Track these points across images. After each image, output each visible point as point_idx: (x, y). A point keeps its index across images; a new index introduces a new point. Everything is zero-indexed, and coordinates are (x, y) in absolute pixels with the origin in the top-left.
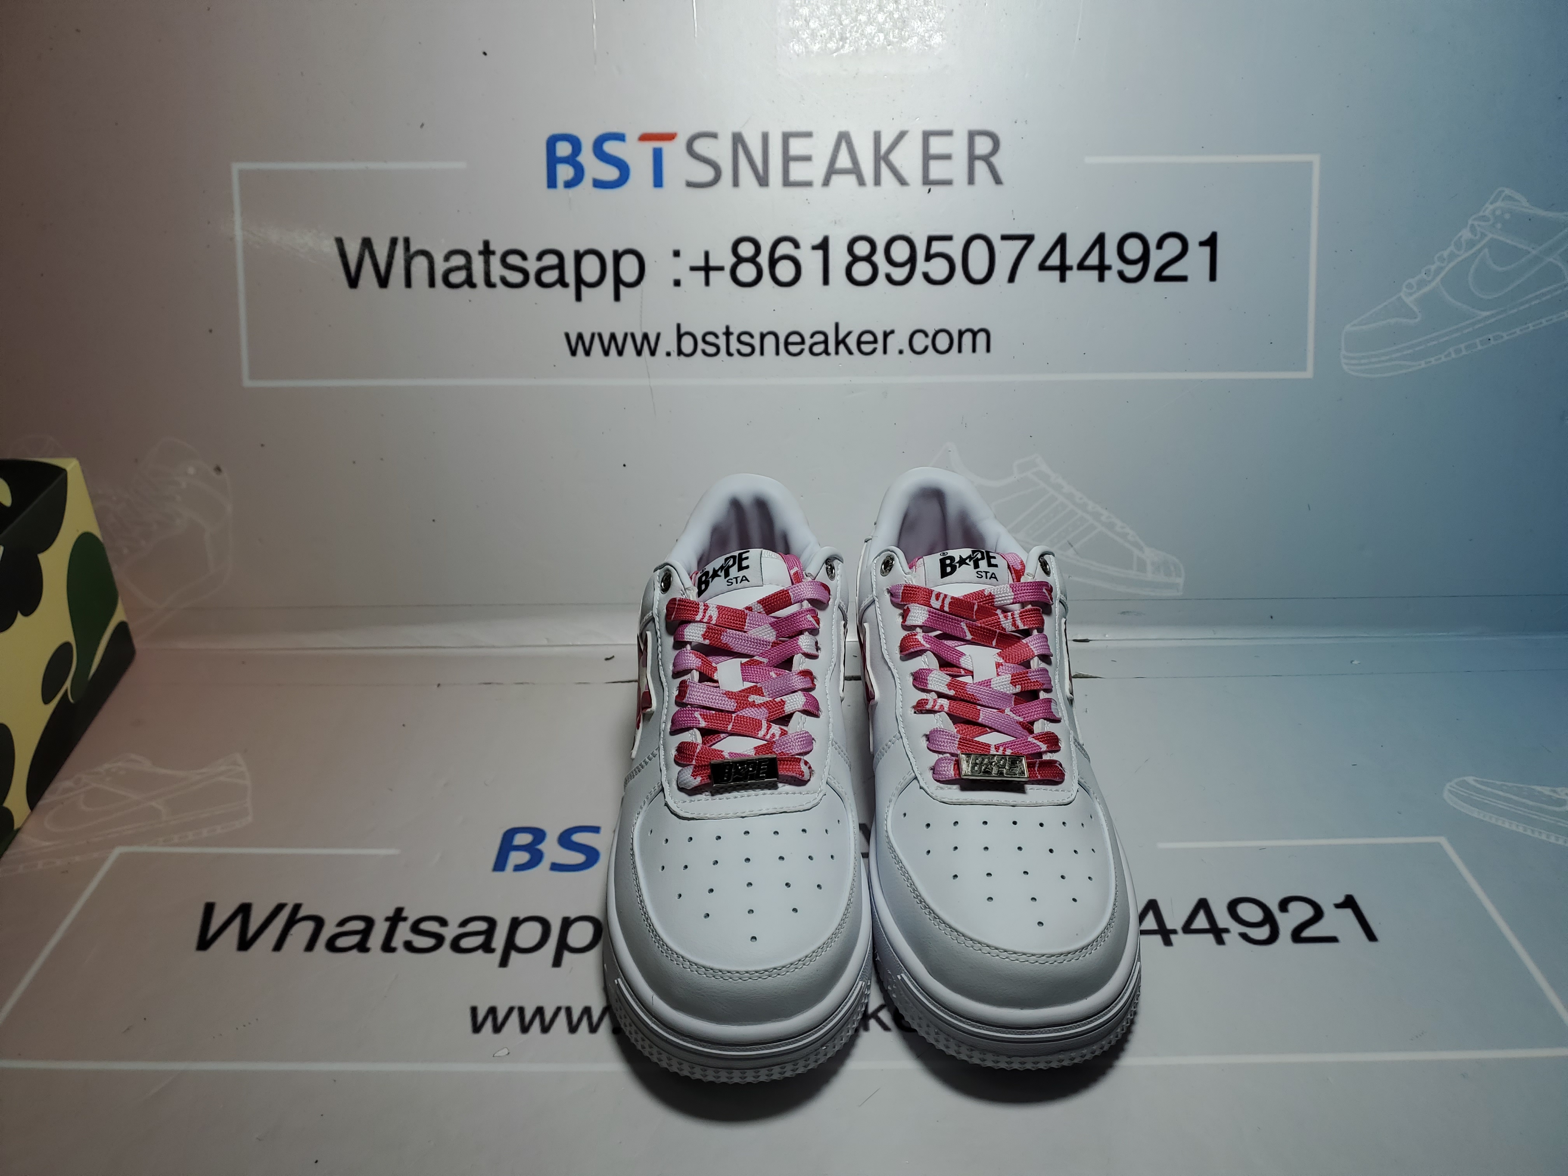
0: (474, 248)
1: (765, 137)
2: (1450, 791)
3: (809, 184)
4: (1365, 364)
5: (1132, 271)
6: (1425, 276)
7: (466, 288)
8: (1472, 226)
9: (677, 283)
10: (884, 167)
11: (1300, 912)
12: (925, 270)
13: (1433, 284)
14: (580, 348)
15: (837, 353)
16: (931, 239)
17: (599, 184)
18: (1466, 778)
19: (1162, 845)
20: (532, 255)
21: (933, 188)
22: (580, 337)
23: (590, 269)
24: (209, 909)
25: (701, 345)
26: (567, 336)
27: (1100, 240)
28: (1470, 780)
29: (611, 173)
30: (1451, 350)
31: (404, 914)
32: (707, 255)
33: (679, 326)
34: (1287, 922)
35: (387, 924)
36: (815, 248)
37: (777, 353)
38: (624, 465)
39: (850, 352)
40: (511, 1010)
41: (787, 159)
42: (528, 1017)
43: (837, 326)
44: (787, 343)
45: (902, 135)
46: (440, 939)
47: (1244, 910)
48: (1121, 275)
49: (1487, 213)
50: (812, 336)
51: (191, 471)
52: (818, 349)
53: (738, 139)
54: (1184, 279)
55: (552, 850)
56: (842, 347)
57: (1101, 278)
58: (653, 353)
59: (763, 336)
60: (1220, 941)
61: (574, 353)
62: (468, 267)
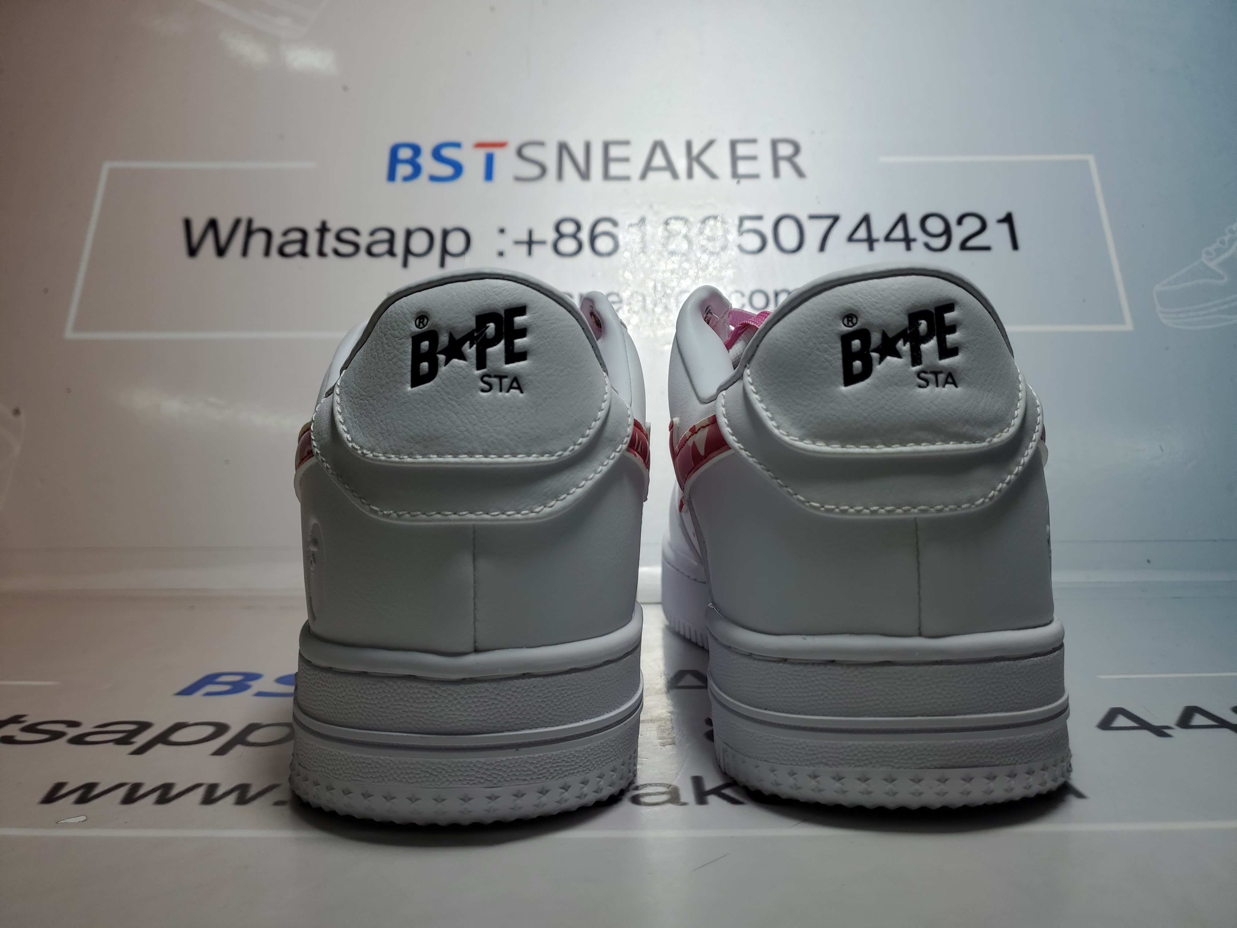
0: (312, 226)
1: (588, 147)
3: (627, 178)
4: (1183, 318)
5: (938, 243)
6: (1221, 245)
7: (299, 257)
9: (501, 254)
10: (695, 164)
12: (738, 243)
13: (1230, 253)
16: (742, 219)
17: (434, 178)
20: (365, 230)
21: (741, 180)
23: (419, 243)
27: (903, 219)
29: (446, 171)
31: (24, 719)
32: (530, 233)
36: (632, 226)
40: (120, 785)
41: (607, 160)
42: (143, 791)
45: (710, 143)
46: (57, 736)
48: (927, 246)
53: (563, 147)
54: (987, 248)
62: (304, 242)
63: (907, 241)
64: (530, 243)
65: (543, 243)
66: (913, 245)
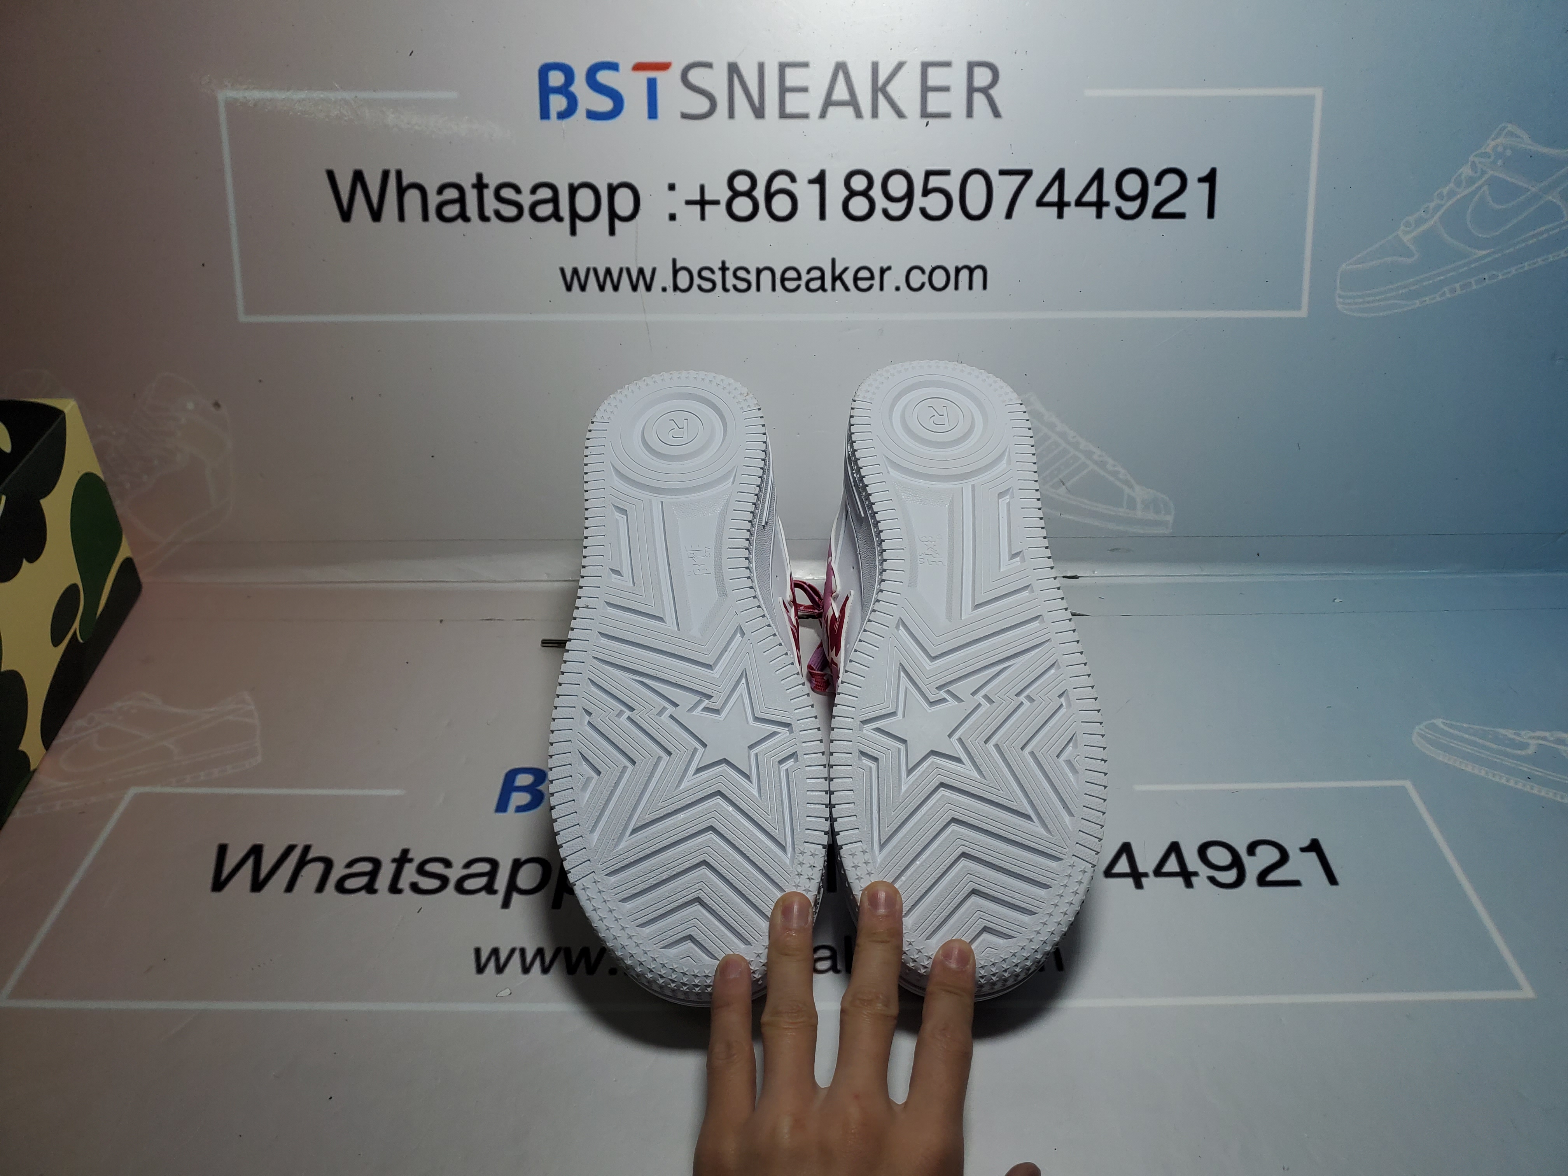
0: (468, 182)
1: (761, 67)
2: (1419, 734)
3: (805, 116)
4: (1361, 303)
5: (1130, 208)
6: (1423, 214)
7: (460, 222)
8: (1473, 162)
9: (673, 217)
10: (881, 97)
11: (1267, 856)
12: (922, 205)
13: (1431, 222)
14: (576, 282)
15: (833, 289)
16: (928, 174)
17: (592, 115)
18: (1433, 721)
19: (1138, 788)
20: (526, 188)
21: (931, 121)
22: (575, 271)
23: (585, 202)
24: (223, 850)
25: (697, 281)
26: (562, 271)
27: (1099, 176)
28: (1439, 722)
29: (605, 104)
30: (1446, 289)
31: (410, 856)
32: (702, 188)
33: (674, 261)
34: (1253, 866)
35: (394, 865)
36: (811, 182)
37: (774, 289)
39: (847, 289)
40: (512, 951)
41: (783, 90)
42: (529, 958)
43: (833, 261)
44: (783, 279)
45: (900, 66)
46: (444, 881)
47: (1214, 854)
48: (1119, 212)
49: (1489, 150)
50: (809, 272)
51: (190, 406)
52: (815, 285)
53: (733, 69)
54: (1181, 216)
56: (838, 284)
57: (1099, 215)
58: (648, 288)
59: (759, 272)
60: (1189, 884)
61: (569, 288)
62: (462, 201)
63: (1100, 205)
64: (702, 203)
65: (717, 202)
66: (1105, 210)
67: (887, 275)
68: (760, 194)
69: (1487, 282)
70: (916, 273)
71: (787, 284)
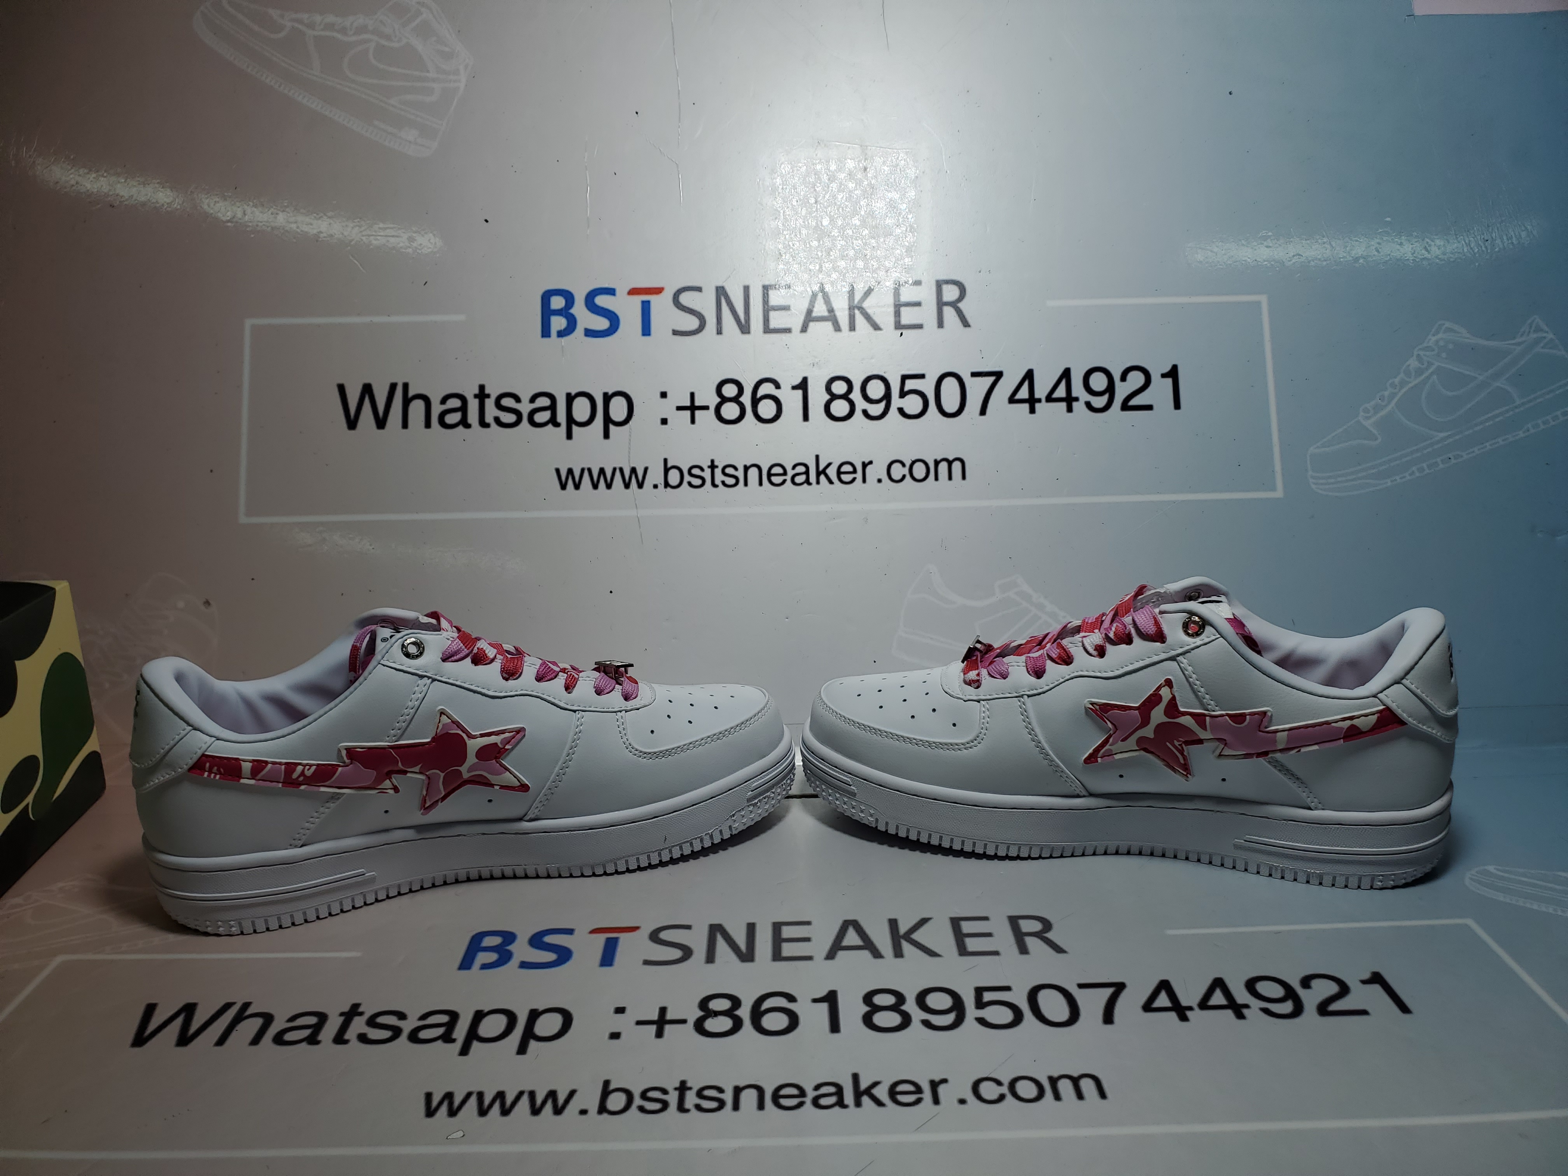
0: (470, 392)
1: (746, 289)
2: (1471, 879)
3: (788, 331)
4: (1332, 483)
5: (1099, 402)
6: (1380, 402)
7: (461, 427)
8: (1418, 355)
10: (858, 314)
11: (1324, 989)
12: (900, 406)
13: (1389, 408)
14: (570, 482)
15: (818, 482)
16: (904, 378)
17: (590, 333)
18: (1486, 867)
19: (1170, 932)
20: (525, 398)
21: (905, 332)
22: (570, 471)
23: (581, 409)
24: (151, 1009)
25: (687, 478)
26: (558, 471)
27: (1066, 374)
28: (1491, 868)
29: (602, 324)
30: (1414, 468)
31: (361, 1010)
32: (692, 395)
33: (666, 460)
34: (1311, 998)
35: (342, 1018)
36: (794, 388)
37: (761, 484)
38: (611, 592)
39: (831, 482)
40: (469, 1095)
41: (767, 309)
42: (487, 1101)
43: (817, 457)
44: (770, 475)
46: (397, 1032)
47: (1263, 988)
48: (1088, 405)
49: (1431, 344)
50: (794, 467)
52: (800, 479)
53: (721, 292)
54: (1149, 408)
55: (521, 950)
56: (822, 477)
57: (1070, 409)
58: (640, 485)
59: (746, 468)
60: (1240, 1016)
61: (563, 487)
62: (463, 409)
63: (1070, 400)
64: (693, 408)
65: (706, 408)
66: (1075, 404)
67: (869, 469)
68: (746, 399)
69: (1453, 461)
70: (896, 467)
71: (774, 479)
